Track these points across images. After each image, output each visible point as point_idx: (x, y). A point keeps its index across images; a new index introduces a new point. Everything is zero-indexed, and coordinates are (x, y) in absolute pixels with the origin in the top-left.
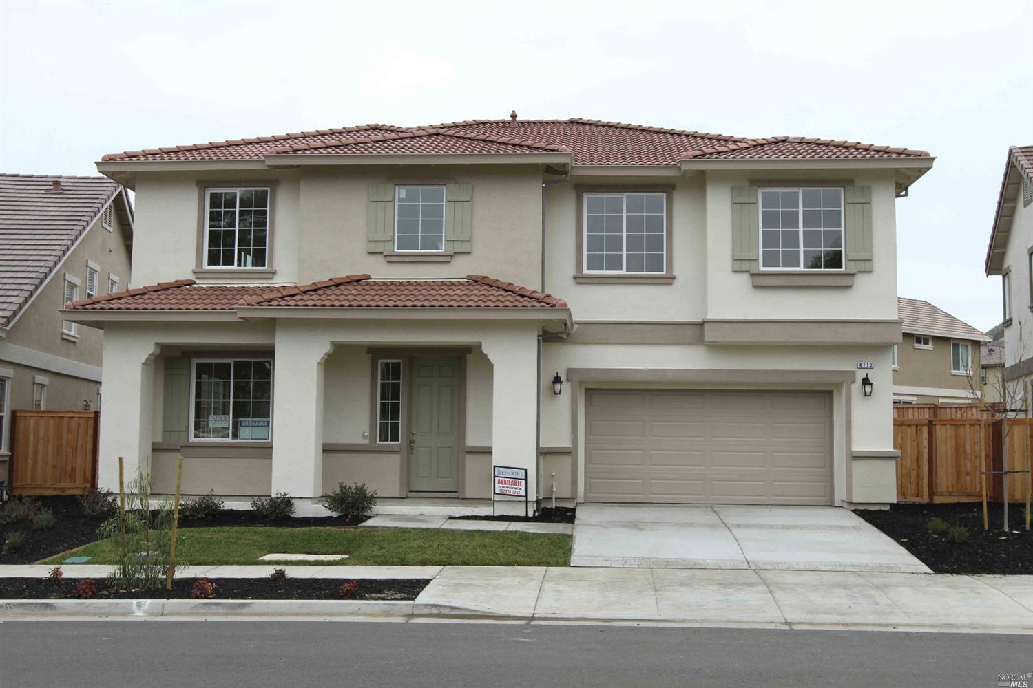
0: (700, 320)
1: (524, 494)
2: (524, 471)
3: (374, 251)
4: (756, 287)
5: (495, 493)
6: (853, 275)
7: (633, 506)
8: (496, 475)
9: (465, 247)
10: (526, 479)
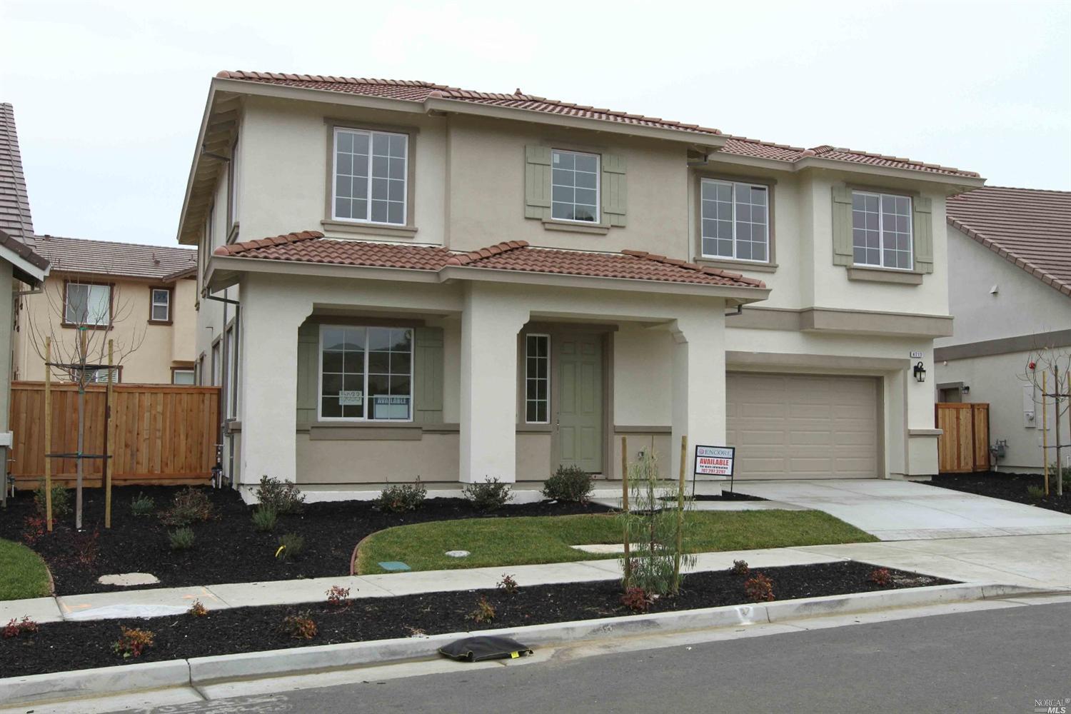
0: (799, 307)
1: (730, 474)
2: (731, 450)
3: (532, 216)
4: (852, 280)
5: (695, 473)
6: (921, 275)
7: (806, 483)
8: (698, 454)
9: (621, 221)
10: (733, 458)
